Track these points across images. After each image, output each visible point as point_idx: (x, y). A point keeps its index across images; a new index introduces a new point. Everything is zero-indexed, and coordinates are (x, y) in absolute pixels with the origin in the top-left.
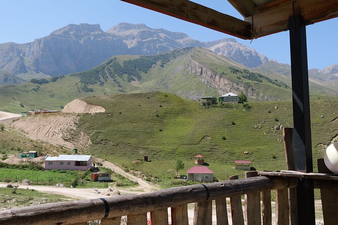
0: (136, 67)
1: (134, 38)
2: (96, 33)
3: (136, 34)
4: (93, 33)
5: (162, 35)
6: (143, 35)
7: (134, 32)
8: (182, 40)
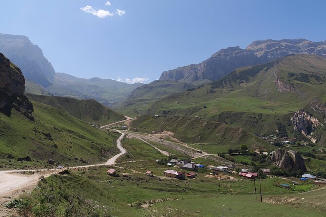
0: (247, 74)
1: (262, 50)
2: (237, 52)
3: (264, 47)
4: (235, 52)
5: (284, 44)
6: (269, 47)
7: (263, 46)
8: (301, 44)
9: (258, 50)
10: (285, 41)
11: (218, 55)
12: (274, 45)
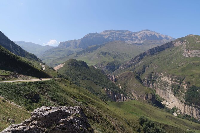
1: (108, 35)
2: (96, 35)
5: (118, 33)
6: (111, 34)
7: (109, 33)
8: (126, 33)
9: (106, 35)
10: (119, 31)
11: (87, 37)
12: (113, 33)
